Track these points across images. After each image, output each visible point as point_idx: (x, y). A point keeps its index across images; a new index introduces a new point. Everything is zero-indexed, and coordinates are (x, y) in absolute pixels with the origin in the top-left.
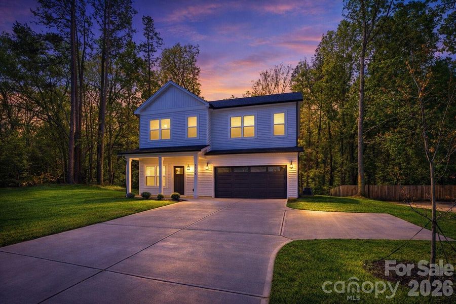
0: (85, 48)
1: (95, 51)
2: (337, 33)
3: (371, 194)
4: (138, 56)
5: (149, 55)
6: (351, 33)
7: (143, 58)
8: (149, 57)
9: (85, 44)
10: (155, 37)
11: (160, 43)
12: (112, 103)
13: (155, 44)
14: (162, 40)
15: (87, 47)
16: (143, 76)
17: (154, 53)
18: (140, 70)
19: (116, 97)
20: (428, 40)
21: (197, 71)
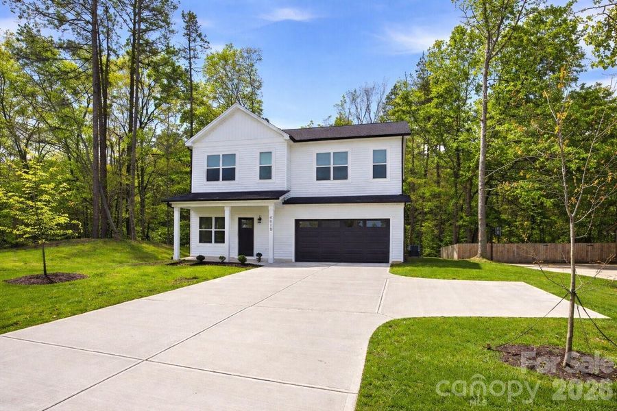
0: (109, 55)
1: (121, 59)
2: (449, 43)
3: (494, 255)
4: (177, 64)
5: (190, 63)
6: (467, 44)
7: (183, 68)
8: (190, 67)
9: (109, 49)
10: (198, 39)
11: (206, 46)
12: (143, 128)
13: (199, 48)
14: (209, 43)
15: (111, 53)
16: (183, 92)
17: (196, 60)
18: (180, 84)
19: (148, 120)
20: (570, 56)
21: (257, 84)
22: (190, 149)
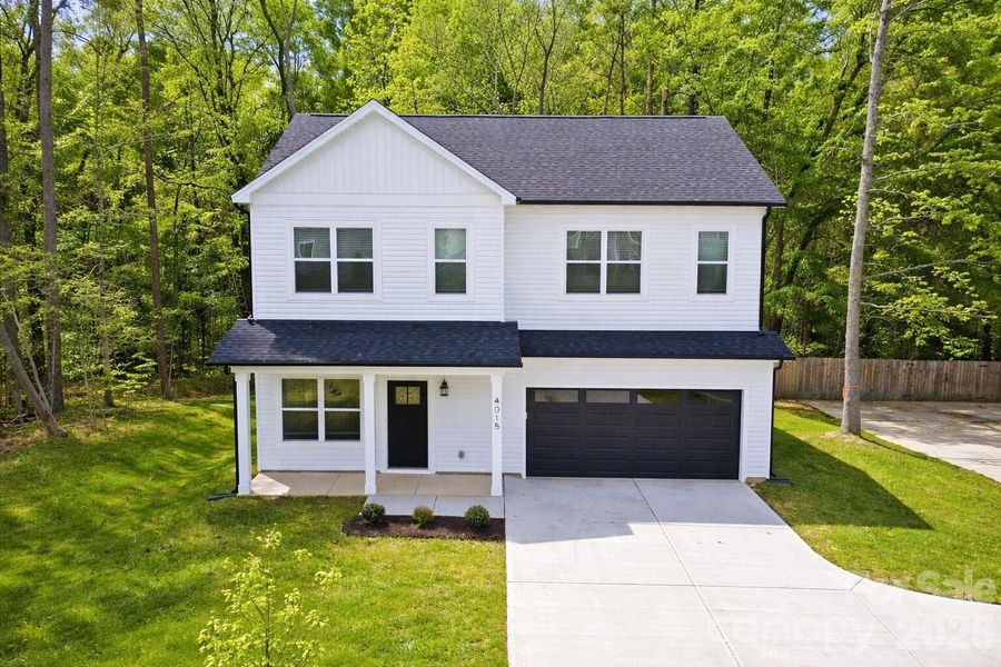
22: (243, 210)
